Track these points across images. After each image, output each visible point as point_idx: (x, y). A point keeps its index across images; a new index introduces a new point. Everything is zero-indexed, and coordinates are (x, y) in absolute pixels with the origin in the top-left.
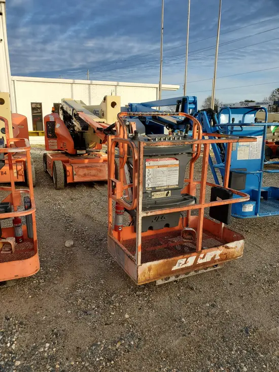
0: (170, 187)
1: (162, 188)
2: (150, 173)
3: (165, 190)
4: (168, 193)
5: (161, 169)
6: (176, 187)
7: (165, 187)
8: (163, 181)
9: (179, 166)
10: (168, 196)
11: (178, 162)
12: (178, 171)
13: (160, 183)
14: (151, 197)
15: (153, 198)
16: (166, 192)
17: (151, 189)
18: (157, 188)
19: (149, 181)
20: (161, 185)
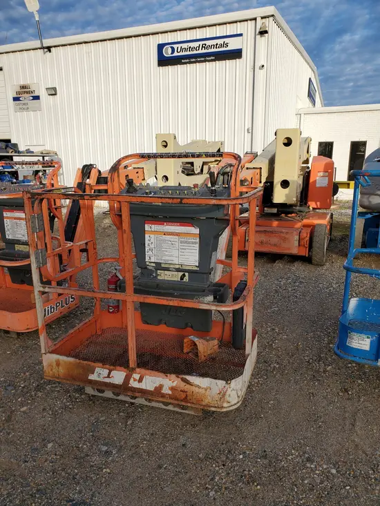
0: (184, 268)
1: (172, 266)
2: (152, 240)
3: (178, 270)
4: (184, 275)
5: (168, 237)
6: (196, 269)
7: (177, 267)
8: (171, 256)
9: (200, 238)
10: (184, 280)
11: (196, 231)
12: (198, 245)
13: (167, 258)
14: (156, 277)
15: (159, 278)
16: (181, 274)
17: (154, 265)
18: (163, 266)
19: (150, 253)
20: (170, 262)
